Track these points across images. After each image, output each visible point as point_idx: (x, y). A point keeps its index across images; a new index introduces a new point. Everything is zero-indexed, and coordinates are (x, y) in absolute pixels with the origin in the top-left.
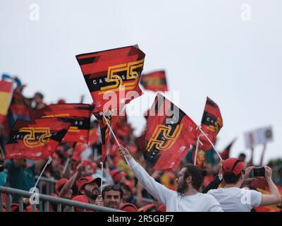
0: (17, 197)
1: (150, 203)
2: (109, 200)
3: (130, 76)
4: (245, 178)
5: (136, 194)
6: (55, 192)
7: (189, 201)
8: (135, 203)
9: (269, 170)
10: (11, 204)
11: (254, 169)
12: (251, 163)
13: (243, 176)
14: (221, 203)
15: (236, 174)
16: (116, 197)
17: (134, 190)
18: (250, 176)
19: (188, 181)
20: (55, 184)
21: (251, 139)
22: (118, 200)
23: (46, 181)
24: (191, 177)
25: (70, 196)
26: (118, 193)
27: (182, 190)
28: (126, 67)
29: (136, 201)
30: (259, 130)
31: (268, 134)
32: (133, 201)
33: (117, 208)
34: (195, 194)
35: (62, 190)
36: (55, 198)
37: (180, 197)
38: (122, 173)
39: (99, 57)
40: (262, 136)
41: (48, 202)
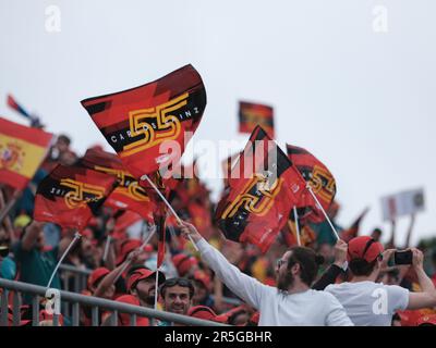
0: (29, 296)
1: (236, 306)
2: (172, 301)
3: (163, 124)
4: (383, 266)
5: (213, 292)
6: (88, 289)
7: (295, 302)
8: (212, 305)
9: (419, 255)
10: (21, 307)
11: (396, 253)
12: (391, 244)
13: (380, 263)
14: (344, 306)
15: (370, 260)
16: (182, 296)
17: (210, 285)
18: (389, 264)
19: (293, 272)
20: (88, 276)
21: (391, 207)
22: (186, 301)
23: (75, 272)
24: (298, 266)
25: (111, 294)
26: (186, 291)
27: (285, 286)
28: (155, 112)
29: (213, 302)
30: (404, 194)
31: (418, 200)
32: (209, 302)
33: (185, 313)
34: (304, 291)
35: (100, 286)
36: (88, 297)
37: (281, 296)
38: (192, 258)
39: (110, 102)
40: (410, 202)
41: (78, 305)
